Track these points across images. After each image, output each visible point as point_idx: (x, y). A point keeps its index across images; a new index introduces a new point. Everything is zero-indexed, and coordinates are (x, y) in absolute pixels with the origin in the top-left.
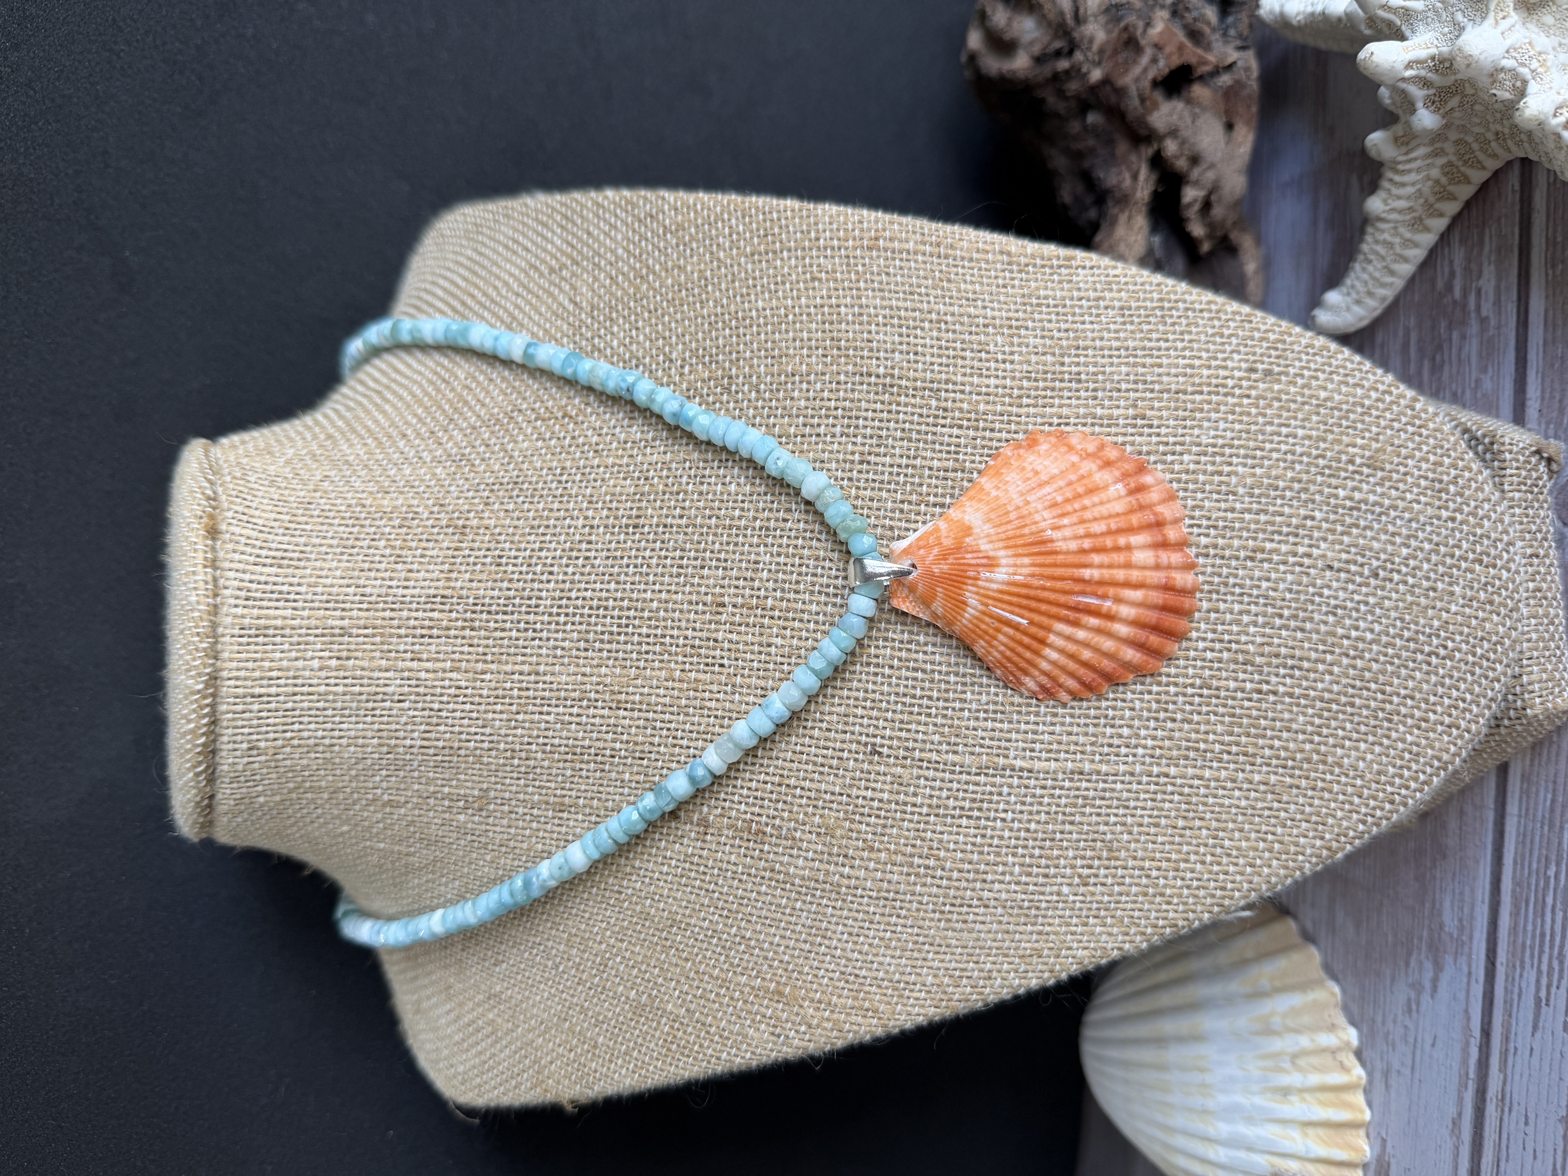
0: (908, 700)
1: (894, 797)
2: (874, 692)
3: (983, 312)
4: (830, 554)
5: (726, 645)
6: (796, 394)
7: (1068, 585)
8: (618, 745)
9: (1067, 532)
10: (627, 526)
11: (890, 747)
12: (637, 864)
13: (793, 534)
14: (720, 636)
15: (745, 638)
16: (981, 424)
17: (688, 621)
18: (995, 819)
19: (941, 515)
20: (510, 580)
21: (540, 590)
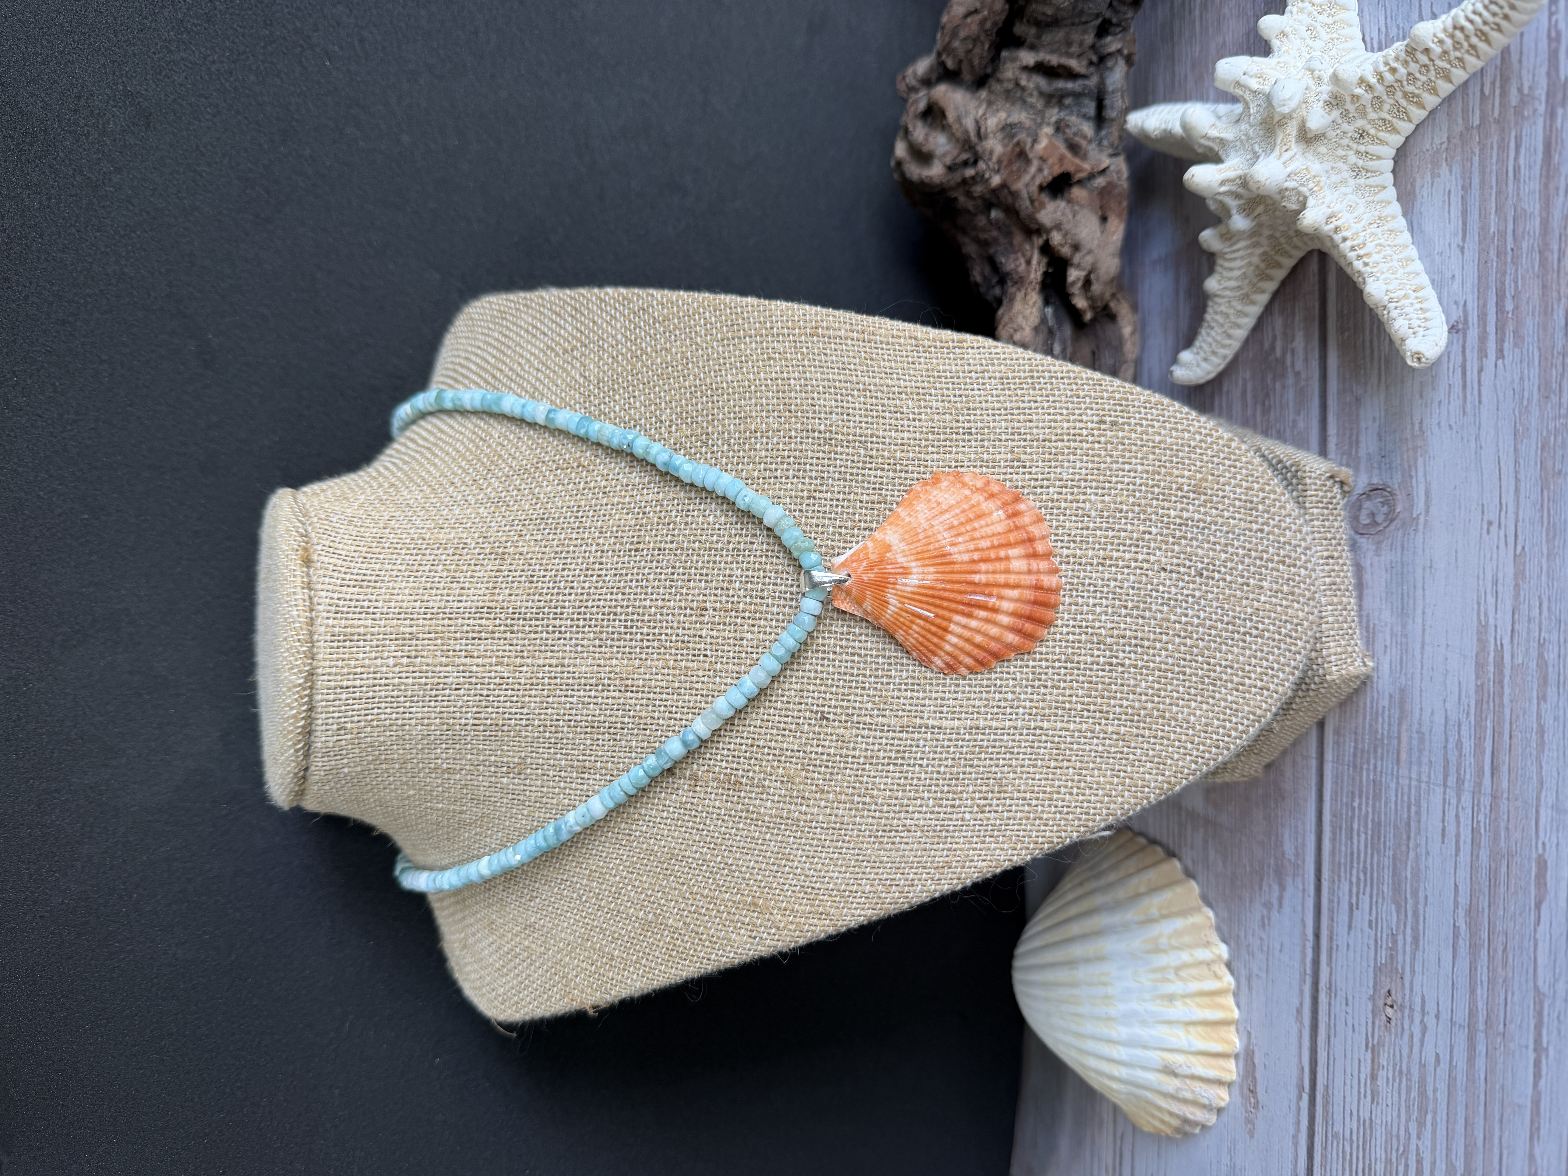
0: (848, 678)
1: (839, 751)
2: (822, 672)
3: (897, 383)
4: (787, 568)
5: (709, 640)
6: (758, 446)
7: (963, 587)
8: (626, 720)
9: (962, 548)
10: (630, 550)
11: (835, 714)
12: (643, 811)
13: (758, 553)
14: (704, 633)
15: (723, 634)
16: (898, 467)
17: (679, 622)
18: (914, 765)
19: (869, 536)
20: (541, 594)
21: (564, 601)
